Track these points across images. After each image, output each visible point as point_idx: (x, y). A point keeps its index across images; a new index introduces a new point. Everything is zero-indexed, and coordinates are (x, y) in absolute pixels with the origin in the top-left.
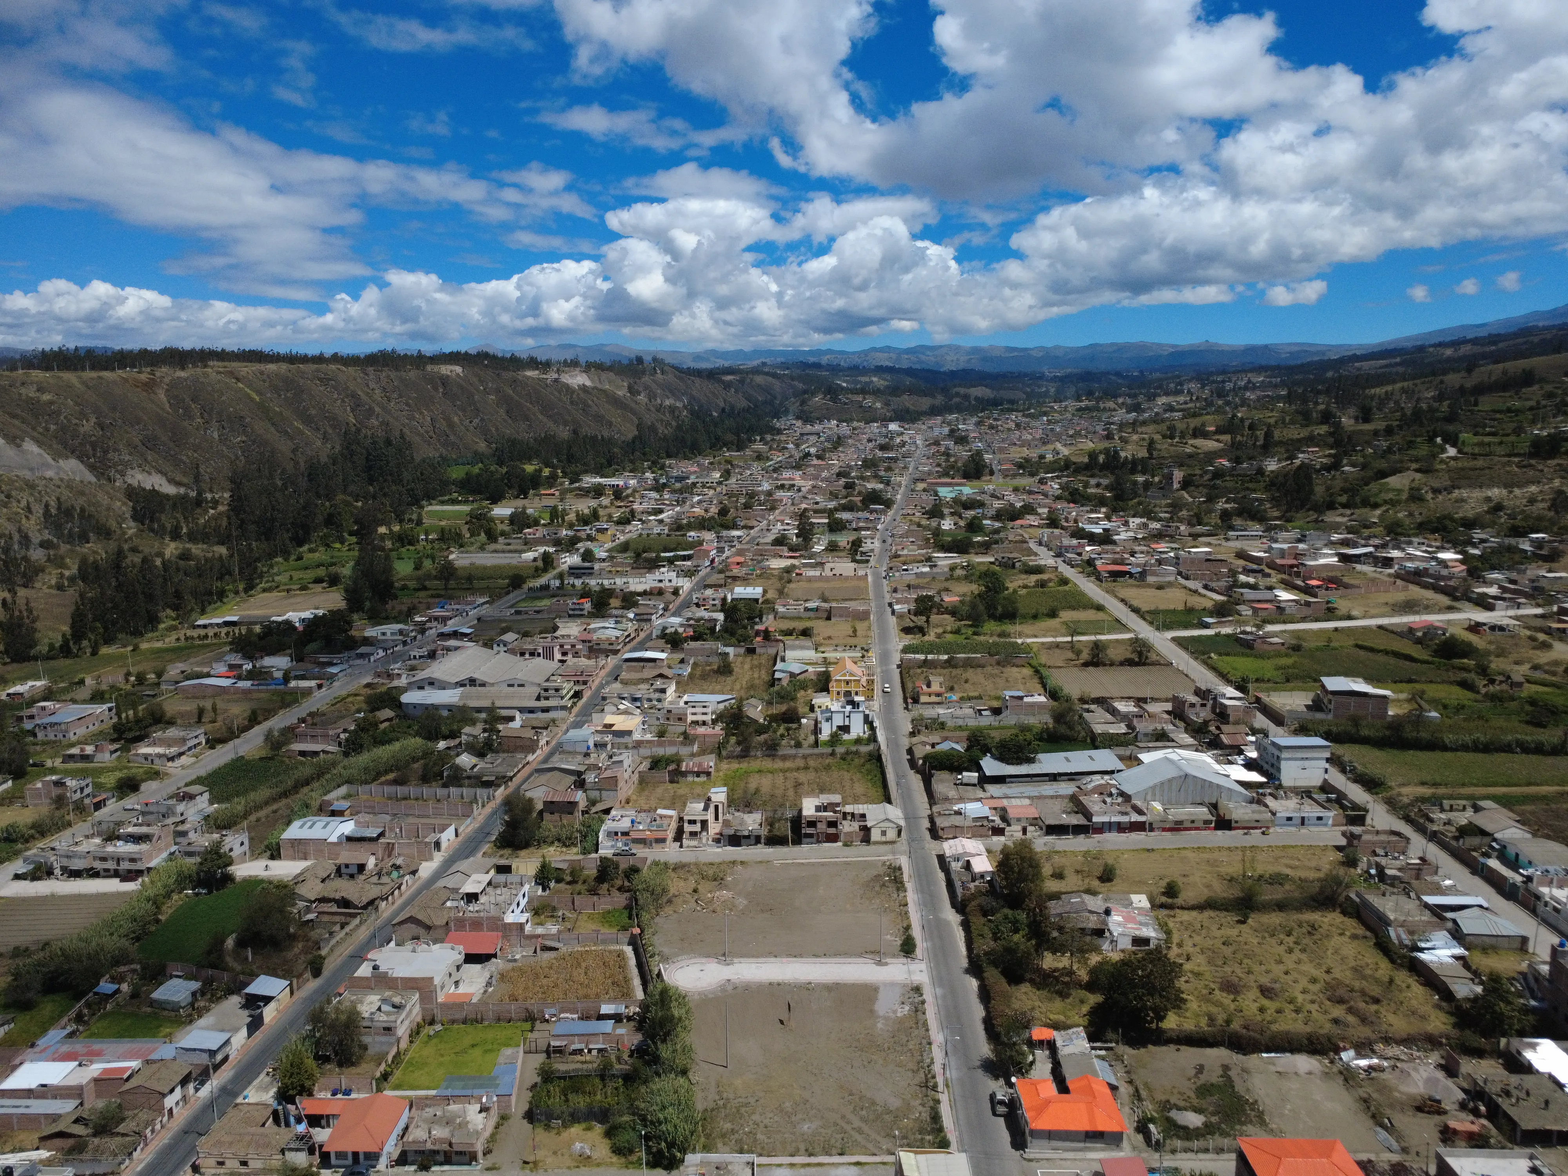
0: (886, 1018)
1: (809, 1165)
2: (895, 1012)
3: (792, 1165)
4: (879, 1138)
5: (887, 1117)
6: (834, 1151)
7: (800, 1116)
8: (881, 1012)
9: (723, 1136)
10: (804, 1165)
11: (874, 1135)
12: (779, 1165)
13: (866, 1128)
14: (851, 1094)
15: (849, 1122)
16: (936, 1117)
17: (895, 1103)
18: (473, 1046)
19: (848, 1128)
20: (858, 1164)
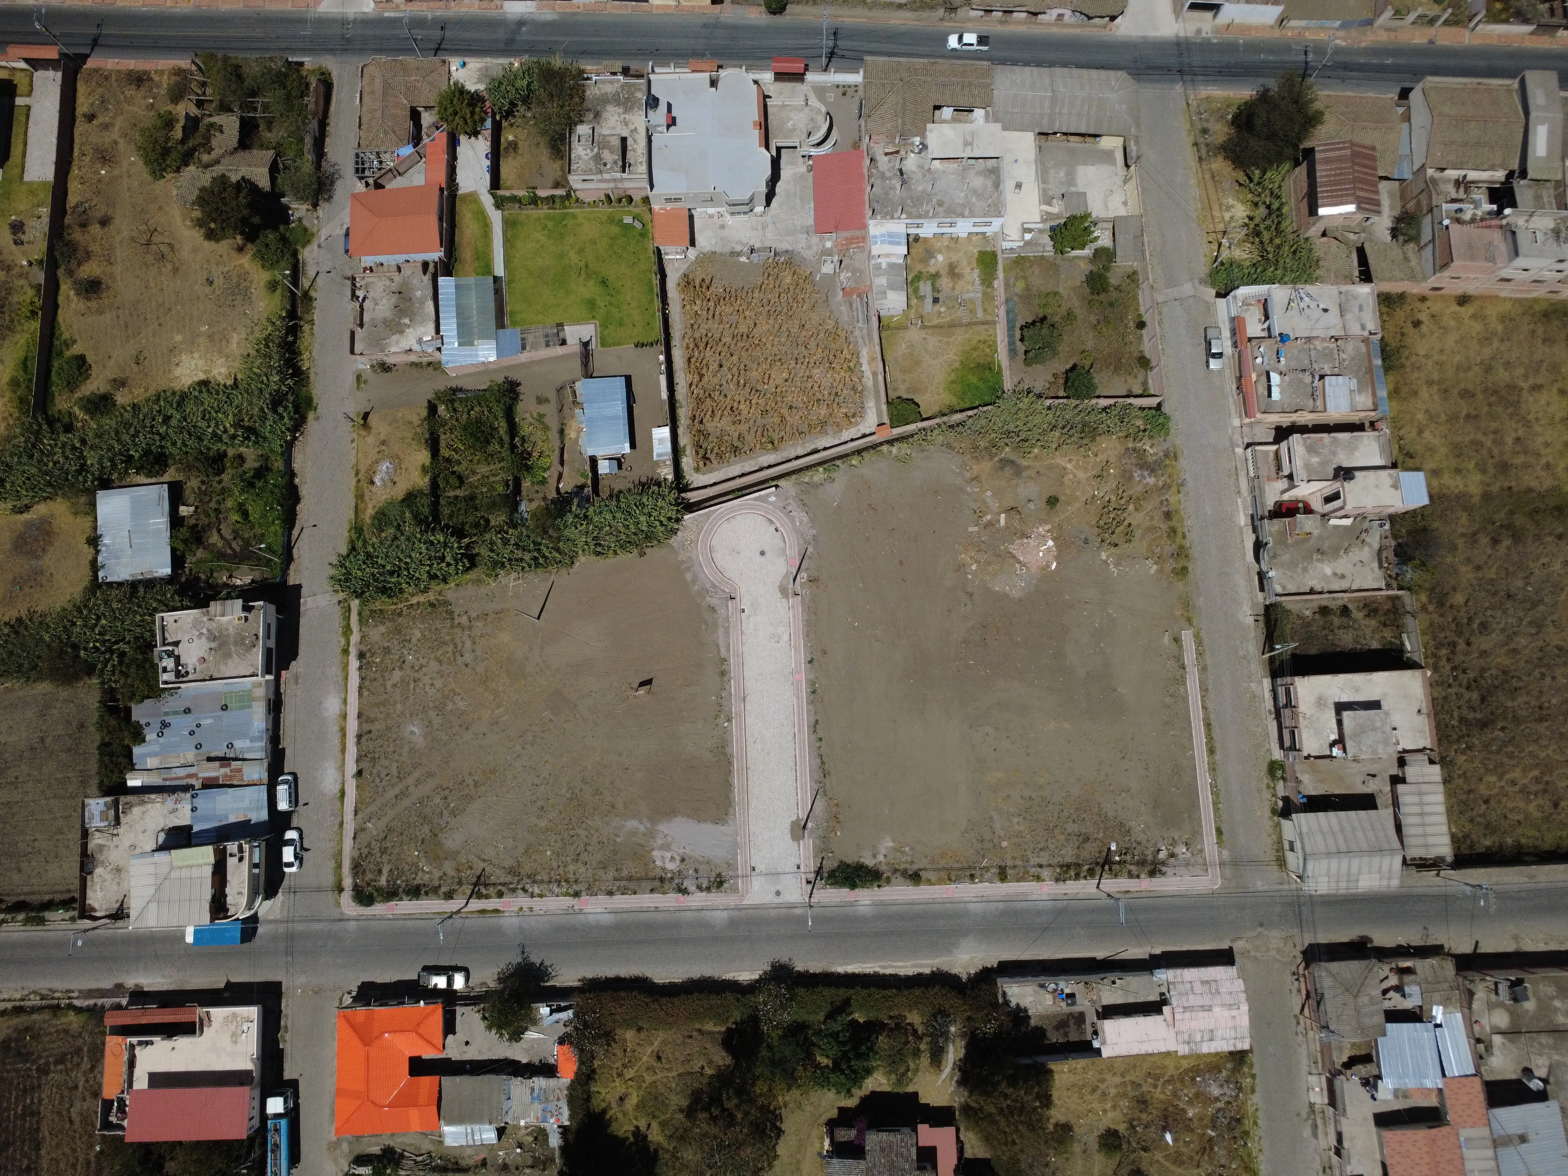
0: (651, 834)
1: (344, 735)
2: (666, 847)
3: (344, 716)
4: (385, 820)
5: (426, 829)
6: (365, 765)
7: (437, 721)
8: (664, 827)
9: (398, 631)
10: (343, 732)
11: (391, 813)
12: (345, 701)
13: (406, 802)
14: (476, 785)
15: (418, 782)
16: (415, 892)
17: (452, 841)
18: (604, 283)
19: (411, 780)
20: (343, 793)
